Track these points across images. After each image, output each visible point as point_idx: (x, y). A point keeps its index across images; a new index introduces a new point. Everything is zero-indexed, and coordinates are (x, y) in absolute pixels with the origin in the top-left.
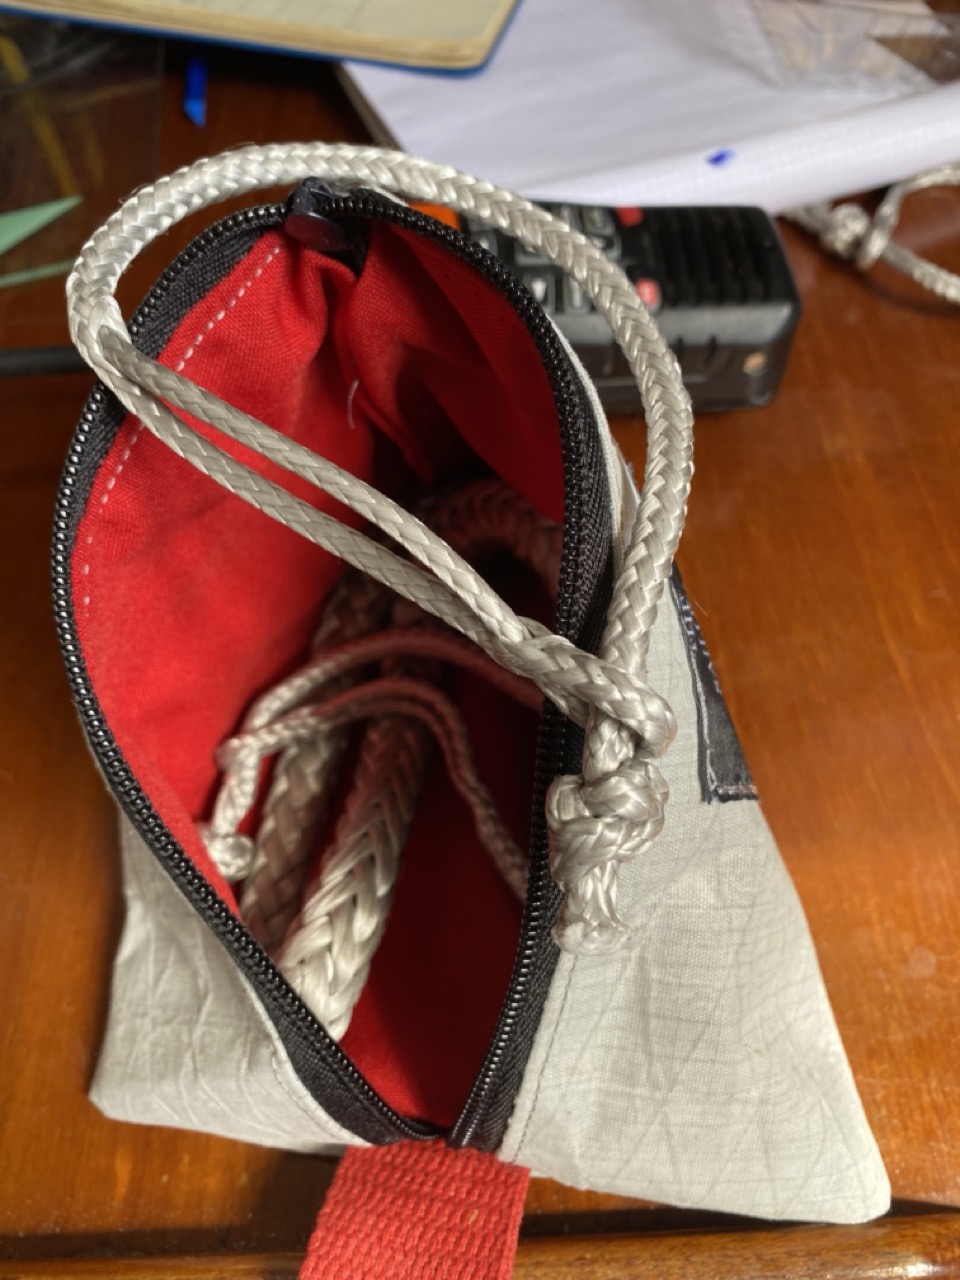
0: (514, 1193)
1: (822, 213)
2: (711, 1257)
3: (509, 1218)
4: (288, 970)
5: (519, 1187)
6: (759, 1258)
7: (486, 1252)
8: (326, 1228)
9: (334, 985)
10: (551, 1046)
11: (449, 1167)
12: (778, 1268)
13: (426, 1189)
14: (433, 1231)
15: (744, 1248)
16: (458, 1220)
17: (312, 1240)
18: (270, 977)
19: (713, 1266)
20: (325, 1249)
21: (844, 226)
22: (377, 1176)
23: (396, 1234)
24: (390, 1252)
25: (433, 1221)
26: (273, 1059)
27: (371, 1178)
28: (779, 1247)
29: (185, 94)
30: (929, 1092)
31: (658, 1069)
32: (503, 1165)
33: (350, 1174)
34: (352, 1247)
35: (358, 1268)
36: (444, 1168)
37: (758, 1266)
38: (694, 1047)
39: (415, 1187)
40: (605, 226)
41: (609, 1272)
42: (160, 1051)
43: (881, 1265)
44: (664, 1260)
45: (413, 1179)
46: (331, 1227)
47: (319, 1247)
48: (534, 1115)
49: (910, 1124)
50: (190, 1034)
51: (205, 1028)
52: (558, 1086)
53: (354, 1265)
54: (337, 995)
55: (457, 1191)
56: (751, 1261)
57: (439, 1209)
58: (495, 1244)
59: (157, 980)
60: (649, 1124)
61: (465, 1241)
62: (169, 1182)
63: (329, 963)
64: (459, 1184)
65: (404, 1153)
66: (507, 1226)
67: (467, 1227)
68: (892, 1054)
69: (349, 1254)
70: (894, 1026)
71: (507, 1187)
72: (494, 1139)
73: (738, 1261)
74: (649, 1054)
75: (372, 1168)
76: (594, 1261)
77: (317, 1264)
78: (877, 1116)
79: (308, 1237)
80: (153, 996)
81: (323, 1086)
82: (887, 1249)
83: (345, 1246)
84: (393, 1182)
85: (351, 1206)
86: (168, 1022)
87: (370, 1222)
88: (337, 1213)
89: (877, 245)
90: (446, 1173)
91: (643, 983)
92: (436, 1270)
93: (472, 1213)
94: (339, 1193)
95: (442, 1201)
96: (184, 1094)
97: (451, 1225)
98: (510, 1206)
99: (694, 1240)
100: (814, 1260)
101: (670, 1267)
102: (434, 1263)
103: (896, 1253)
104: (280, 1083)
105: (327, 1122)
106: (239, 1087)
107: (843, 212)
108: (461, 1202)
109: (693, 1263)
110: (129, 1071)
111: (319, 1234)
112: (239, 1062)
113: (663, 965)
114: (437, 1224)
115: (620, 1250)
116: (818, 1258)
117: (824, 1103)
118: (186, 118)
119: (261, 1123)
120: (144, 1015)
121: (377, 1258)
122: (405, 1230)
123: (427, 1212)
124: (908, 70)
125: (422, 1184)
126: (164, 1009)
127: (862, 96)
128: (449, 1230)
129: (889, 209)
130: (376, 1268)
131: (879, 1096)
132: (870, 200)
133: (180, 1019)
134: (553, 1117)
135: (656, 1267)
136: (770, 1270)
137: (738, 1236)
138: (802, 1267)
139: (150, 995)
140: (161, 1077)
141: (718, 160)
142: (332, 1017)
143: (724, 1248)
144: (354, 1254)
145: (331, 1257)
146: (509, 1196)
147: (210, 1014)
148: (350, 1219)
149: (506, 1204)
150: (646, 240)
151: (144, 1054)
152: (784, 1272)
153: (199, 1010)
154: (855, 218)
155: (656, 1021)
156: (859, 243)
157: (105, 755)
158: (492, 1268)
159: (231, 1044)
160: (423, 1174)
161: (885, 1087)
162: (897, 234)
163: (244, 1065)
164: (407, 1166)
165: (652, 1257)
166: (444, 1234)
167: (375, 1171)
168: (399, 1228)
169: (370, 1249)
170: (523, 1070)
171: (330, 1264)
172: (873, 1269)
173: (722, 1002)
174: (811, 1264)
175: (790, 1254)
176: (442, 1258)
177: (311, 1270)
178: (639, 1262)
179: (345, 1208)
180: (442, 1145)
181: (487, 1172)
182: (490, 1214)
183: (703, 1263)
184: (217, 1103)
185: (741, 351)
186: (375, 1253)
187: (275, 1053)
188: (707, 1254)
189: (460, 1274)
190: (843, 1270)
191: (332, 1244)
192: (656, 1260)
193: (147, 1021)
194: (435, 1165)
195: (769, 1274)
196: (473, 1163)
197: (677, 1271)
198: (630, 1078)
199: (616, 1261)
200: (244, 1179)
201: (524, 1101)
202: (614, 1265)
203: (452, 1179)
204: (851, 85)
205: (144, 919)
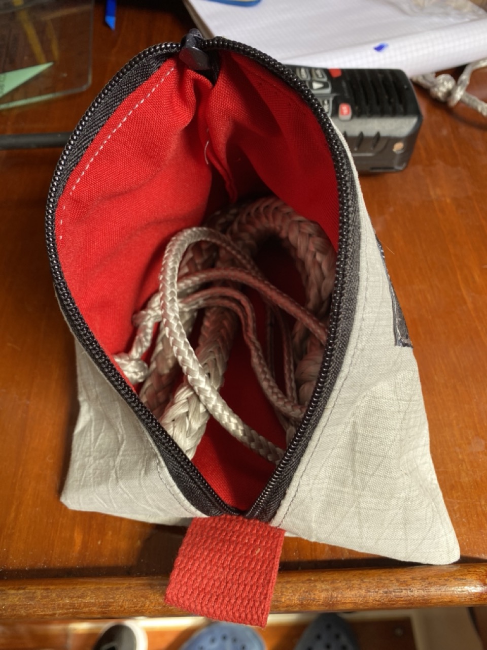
0: (278, 541)
1: (431, 78)
2: (374, 580)
3: (276, 552)
4: (166, 424)
5: (280, 539)
6: (398, 580)
7: (264, 568)
8: (183, 556)
9: (189, 432)
10: (308, 464)
11: (245, 529)
12: (407, 585)
13: (234, 538)
14: (237, 558)
15: (390, 576)
16: (250, 553)
17: (176, 561)
18: (154, 424)
19: (375, 584)
20: (183, 565)
21: (443, 83)
22: (208, 533)
23: (219, 559)
24: (216, 568)
25: (237, 553)
26: (158, 466)
27: (205, 534)
28: (408, 575)
29: (105, 13)
30: (481, 506)
31: (358, 480)
32: (272, 528)
33: (194, 532)
34: (196, 565)
35: (200, 574)
36: (242, 530)
37: (397, 584)
38: (377, 469)
39: (228, 538)
40: (323, 77)
41: (323, 586)
42: (98, 472)
43: (458, 585)
44: (350, 581)
45: (226, 534)
46: (186, 555)
47: (179, 565)
48: (295, 499)
49: (471, 521)
50: (114, 461)
51: (122, 458)
52: (308, 485)
53: (198, 574)
54: (190, 437)
55: (249, 540)
56: (393, 582)
57: (240, 548)
58: (269, 564)
59: (96, 439)
60: (350, 507)
61: (254, 563)
62: (101, 544)
63: (187, 421)
64: (250, 537)
65: (222, 522)
66: (275, 556)
67: (255, 556)
68: (462, 488)
69: (195, 568)
70: (463, 474)
71: (274, 539)
72: (272, 512)
73: (387, 582)
74: (354, 471)
75: (205, 529)
76: (315, 581)
77: (179, 573)
78: (455, 517)
79: (174, 560)
80: (94, 447)
81: (182, 481)
82: (462, 577)
83: (193, 564)
84: (216, 536)
85: (196, 546)
86: (103, 457)
87: (206, 554)
88: (188, 550)
89: (459, 94)
90: (244, 531)
91: (354, 435)
92: (239, 576)
93: (257, 550)
94: (189, 540)
95: (242, 544)
96: (111, 491)
97: (247, 555)
98: (276, 547)
99: (365, 572)
100: (425, 581)
101: (353, 584)
102: (238, 573)
103: (466, 579)
104: (161, 479)
105: (184, 501)
106: (140, 484)
107: (442, 77)
108: (251, 545)
109: (365, 582)
110: (82, 484)
111: (180, 558)
112: (140, 471)
113: (365, 426)
114: (240, 555)
115: (328, 576)
116: (427, 581)
117: (433, 503)
118: (106, 25)
119: (150, 505)
120: (90, 456)
121: (209, 571)
122: (223, 558)
123: (234, 549)
124: (476, 8)
125: (231, 536)
126: (100, 452)
127: (451, 20)
128: (246, 557)
129: (465, 77)
130: (209, 575)
131: (455, 508)
132: (456, 72)
133: (109, 455)
134: (304, 501)
135: (346, 584)
136: (403, 586)
137: (387, 570)
138: (419, 585)
139: (92, 446)
140: (99, 484)
141: (379, 48)
142: (188, 449)
143: (380, 576)
144: (197, 568)
145: (186, 569)
146: (275, 543)
147: (125, 451)
148: (195, 552)
149: (274, 546)
150: (344, 85)
151: (90, 474)
152: (410, 587)
153: (119, 449)
154: (448, 81)
155: (359, 455)
156: (449, 94)
157: (71, 310)
158: (268, 575)
159: (136, 463)
160: (231, 532)
161: (459, 503)
162: (469, 89)
163: (143, 472)
164: (223, 528)
165: (344, 579)
166: (243, 559)
167: (207, 531)
168: (221, 556)
169: (206, 566)
170: (293, 475)
171: (186, 572)
172: (454, 586)
173: (393, 447)
174: (423, 583)
175: (413, 579)
176: (242, 570)
177: (176, 575)
178: (338, 582)
179: (192, 547)
180: (241, 518)
181: (264, 532)
182: (266, 550)
183: (370, 582)
184: (128, 495)
185: (392, 140)
186: (208, 568)
187: (159, 463)
188: (371, 578)
189: (252, 578)
190: (439, 587)
191: (187, 563)
192: (346, 581)
193: (91, 458)
194: (238, 528)
195: (403, 588)
196: (257, 527)
197: (357, 586)
198: (343, 483)
199: (327, 581)
200: (139, 543)
201: (291, 492)
202: (325, 583)
203: (247, 534)
204: (447, 14)
205: (89, 411)
